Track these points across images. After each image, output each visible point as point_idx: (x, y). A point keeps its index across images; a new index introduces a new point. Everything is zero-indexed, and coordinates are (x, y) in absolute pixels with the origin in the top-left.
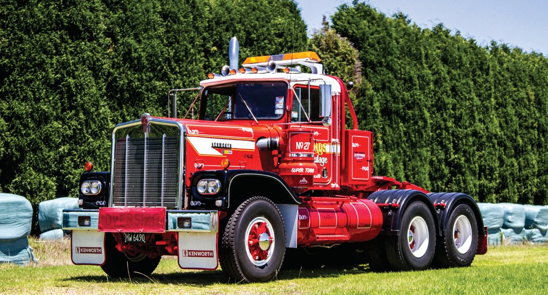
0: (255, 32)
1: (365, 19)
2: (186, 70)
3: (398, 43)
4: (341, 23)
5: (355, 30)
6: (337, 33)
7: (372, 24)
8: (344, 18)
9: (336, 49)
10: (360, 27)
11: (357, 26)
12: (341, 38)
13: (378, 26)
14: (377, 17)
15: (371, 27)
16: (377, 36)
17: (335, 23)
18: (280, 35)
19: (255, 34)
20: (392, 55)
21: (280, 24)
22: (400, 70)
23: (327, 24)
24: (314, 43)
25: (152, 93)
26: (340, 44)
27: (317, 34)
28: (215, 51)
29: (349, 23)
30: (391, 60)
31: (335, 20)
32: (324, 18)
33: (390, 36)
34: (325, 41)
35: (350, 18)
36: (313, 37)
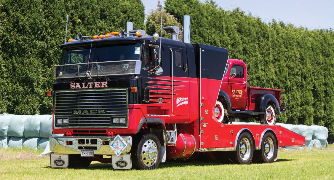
0: (108, 10)
1: (186, 4)
2: (58, 34)
3: (207, 19)
4: (170, 6)
5: (179, 11)
6: (167, 12)
7: (191, 7)
8: (172, 3)
9: (165, 22)
10: (182, 8)
11: (180, 8)
12: (169, 15)
13: (194, 8)
14: (194, 3)
15: (189, 9)
16: (193, 14)
17: (167, 6)
18: (125, 12)
19: (107, 11)
20: (202, 27)
21: (125, 5)
22: (208, 36)
23: (161, 6)
24: (151, 18)
25: (34, 48)
26: (168, 19)
27: (154, 12)
28: (79, 22)
29: (175, 6)
30: (202, 30)
31: (167, 4)
32: (159, 2)
33: (202, 15)
34: (158, 17)
35: (176, 3)
36: (151, 15)
